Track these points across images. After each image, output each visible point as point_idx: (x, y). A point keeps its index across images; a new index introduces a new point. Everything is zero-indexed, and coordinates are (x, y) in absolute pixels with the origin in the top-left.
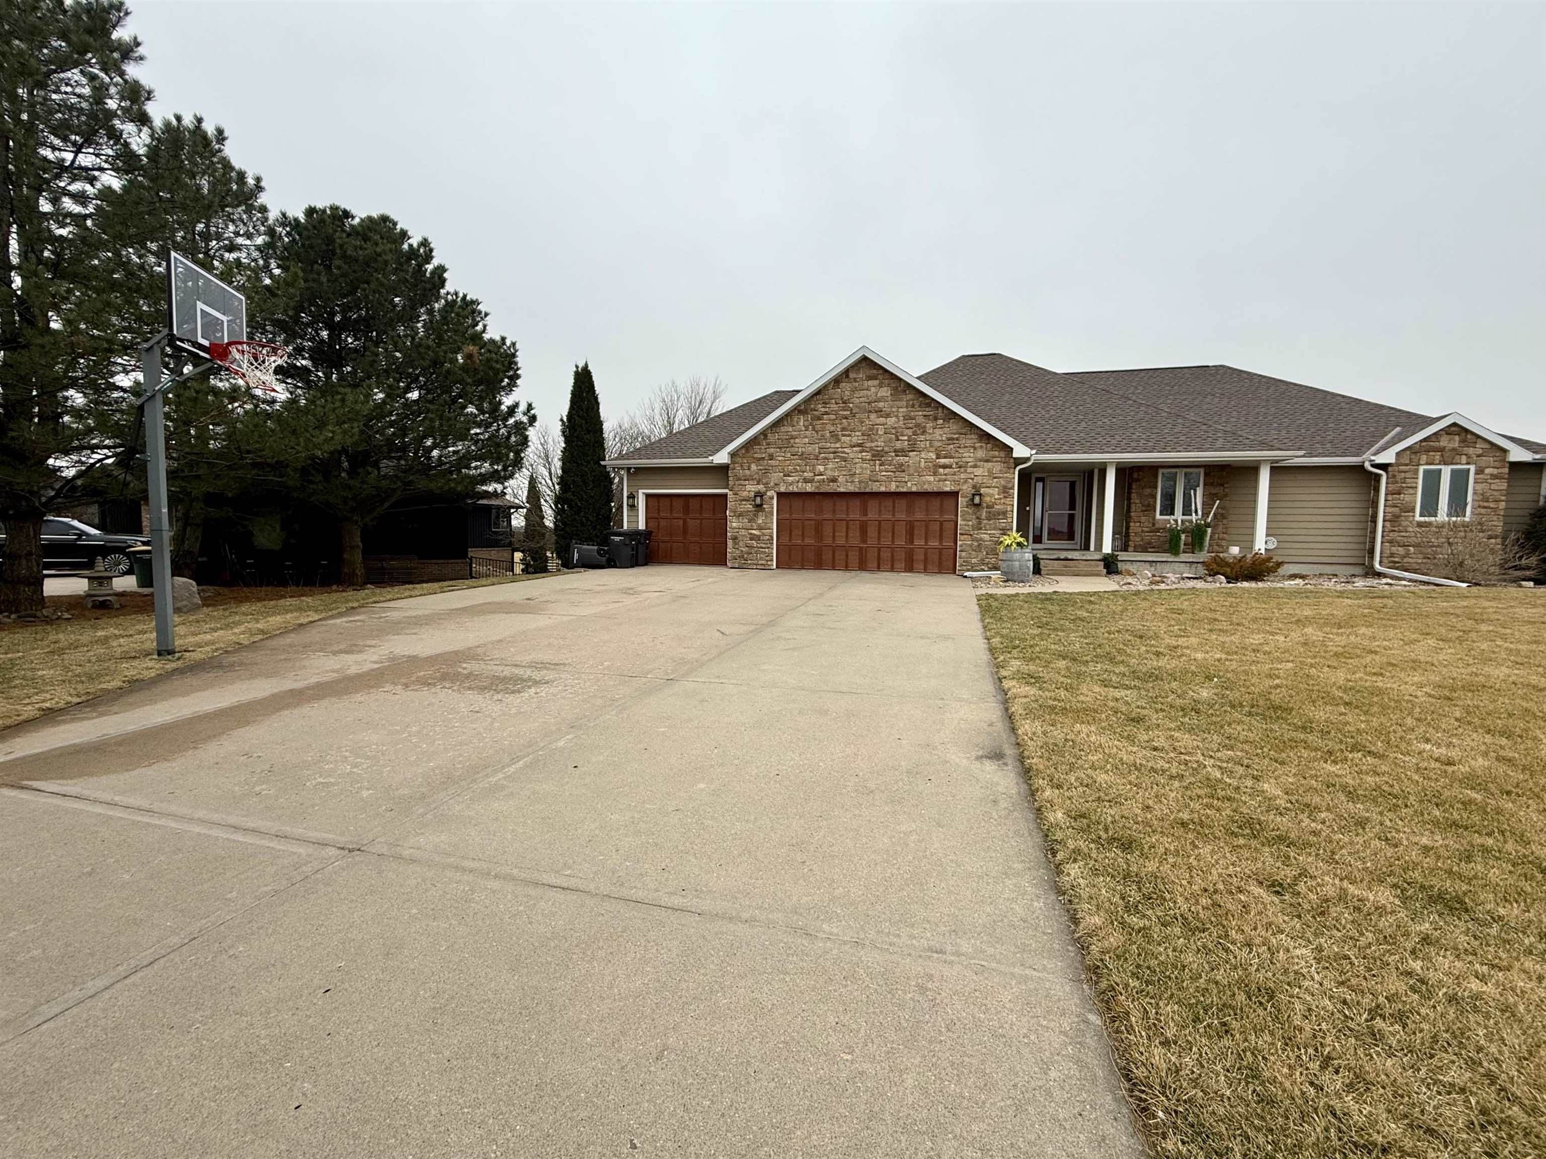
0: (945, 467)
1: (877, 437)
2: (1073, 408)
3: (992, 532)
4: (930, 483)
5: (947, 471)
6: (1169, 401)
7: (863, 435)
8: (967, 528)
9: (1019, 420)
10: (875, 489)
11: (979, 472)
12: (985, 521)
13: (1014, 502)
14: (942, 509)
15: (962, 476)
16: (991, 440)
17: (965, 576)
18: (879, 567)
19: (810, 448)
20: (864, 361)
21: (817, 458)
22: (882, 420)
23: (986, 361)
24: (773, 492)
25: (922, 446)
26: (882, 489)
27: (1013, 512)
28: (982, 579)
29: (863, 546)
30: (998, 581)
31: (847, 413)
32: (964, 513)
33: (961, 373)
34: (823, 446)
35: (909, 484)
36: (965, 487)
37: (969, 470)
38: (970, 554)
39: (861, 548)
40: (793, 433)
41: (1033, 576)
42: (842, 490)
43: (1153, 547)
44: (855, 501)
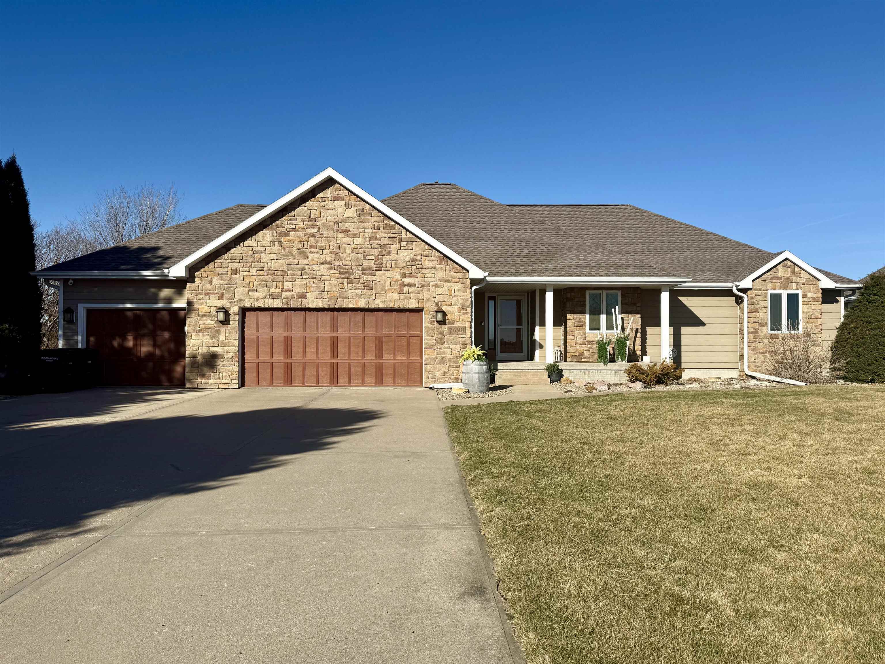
0: (409, 285)
1: (345, 256)
2: (516, 236)
3: (454, 346)
4: (396, 300)
5: (411, 289)
6: (591, 233)
7: (331, 253)
8: (431, 343)
9: (472, 245)
10: (345, 305)
11: (439, 291)
12: (447, 337)
13: (472, 319)
14: (409, 325)
15: (425, 294)
16: (450, 262)
17: (431, 388)
18: (350, 383)
19: (277, 264)
20: (330, 182)
21: (285, 274)
22: (348, 240)
23: (443, 190)
24: (237, 307)
25: (388, 266)
26: (351, 306)
27: (471, 328)
28: (446, 390)
29: (334, 361)
30: (461, 392)
31: (315, 231)
32: (428, 329)
33: (420, 200)
34: (291, 262)
35: (377, 302)
36: (429, 304)
37: (431, 289)
38: (435, 367)
39: (332, 364)
40: (259, 248)
41: (491, 386)
42: (311, 306)
43: (585, 358)
44: (326, 317)
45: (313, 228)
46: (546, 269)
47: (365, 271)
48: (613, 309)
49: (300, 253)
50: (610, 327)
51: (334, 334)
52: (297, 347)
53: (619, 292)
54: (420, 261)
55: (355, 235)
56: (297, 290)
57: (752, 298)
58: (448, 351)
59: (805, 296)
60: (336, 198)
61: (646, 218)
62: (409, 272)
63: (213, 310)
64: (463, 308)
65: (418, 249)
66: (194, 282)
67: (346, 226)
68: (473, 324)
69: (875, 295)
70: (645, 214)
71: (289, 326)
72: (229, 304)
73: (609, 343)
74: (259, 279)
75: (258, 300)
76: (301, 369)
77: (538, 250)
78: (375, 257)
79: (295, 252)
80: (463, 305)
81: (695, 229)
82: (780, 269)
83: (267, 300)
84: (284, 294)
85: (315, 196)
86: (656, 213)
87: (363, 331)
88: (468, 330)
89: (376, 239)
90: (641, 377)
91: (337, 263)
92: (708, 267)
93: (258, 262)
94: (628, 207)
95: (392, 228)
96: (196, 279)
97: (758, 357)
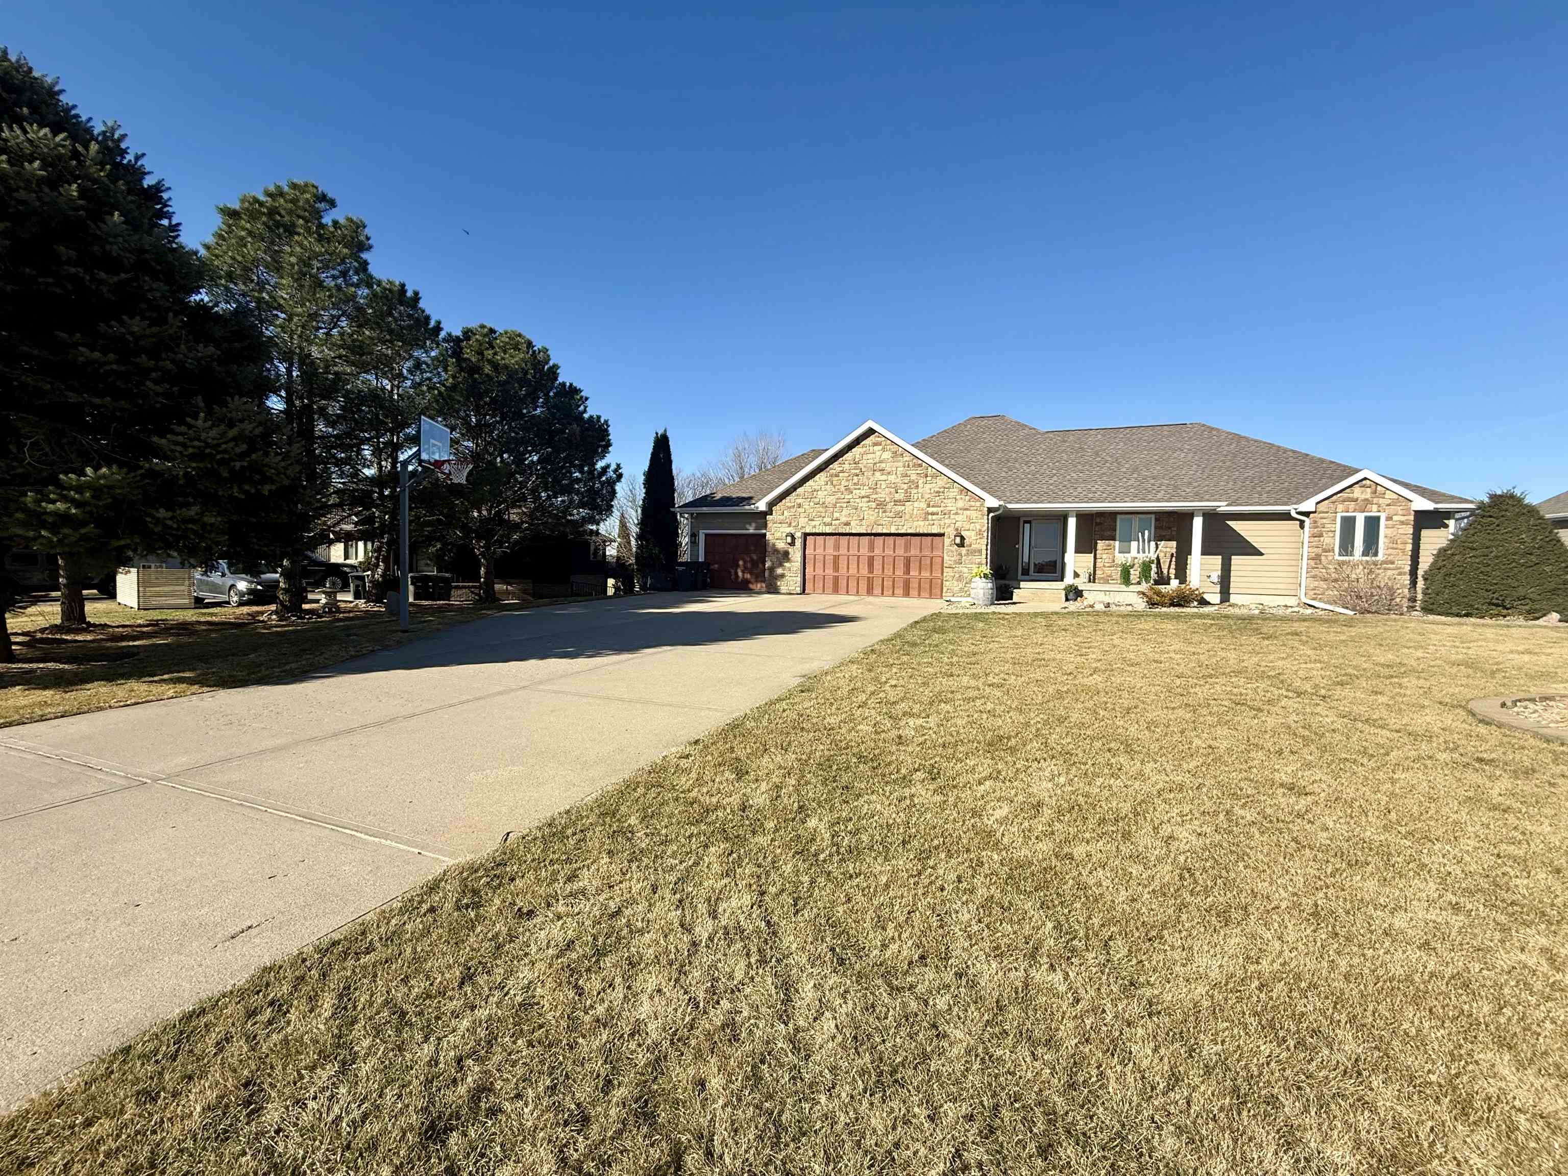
0: (933, 514)
1: (881, 491)
3: (970, 566)
4: (922, 527)
5: (934, 517)
7: (870, 488)
8: (951, 563)
10: (880, 531)
11: (959, 518)
12: (965, 557)
13: (987, 543)
14: (932, 548)
15: (946, 521)
16: (969, 494)
17: (947, 601)
19: (829, 499)
20: (871, 432)
21: (835, 506)
22: (884, 477)
23: (991, 422)
24: (801, 532)
25: (915, 497)
26: (885, 531)
27: (986, 550)
28: (957, 602)
29: (871, 576)
30: (969, 604)
31: (858, 471)
32: (948, 551)
33: (967, 434)
34: (839, 497)
35: (905, 527)
36: (949, 530)
37: (952, 517)
38: (953, 583)
40: (817, 487)
41: (998, 602)
42: (854, 531)
43: (1110, 580)
44: (865, 540)
45: (857, 469)
46: (1069, 496)
47: (897, 502)
48: (1141, 534)
49: (846, 490)
51: (871, 554)
52: (842, 563)
54: (943, 492)
55: (889, 473)
56: (844, 519)
57: (1315, 522)
58: (965, 570)
59: (1389, 518)
60: (875, 444)
61: (1214, 437)
62: (933, 503)
63: (784, 535)
64: (981, 533)
65: (941, 483)
66: (771, 514)
67: (882, 466)
68: (989, 547)
70: (1214, 432)
71: (837, 547)
72: (795, 530)
73: (1132, 566)
74: (816, 511)
75: (815, 527)
76: (845, 581)
78: (905, 490)
79: (843, 489)
80: (980, 530)
81: (1272, 445)
82: (1357, 489)
83: (821, 527)
84: (834, 522)
85: (858, 444)
86: (1229, 430)
87: (894, 552)
88: (984, 552)
89: (906, 475)
90: (1156, 599)
91: (874, 496)
92: (1268, 489)
93: (816, 497)
94: (1196, 425)
95: (920, 466)
96: (774, 512)
97: (1318, 584)
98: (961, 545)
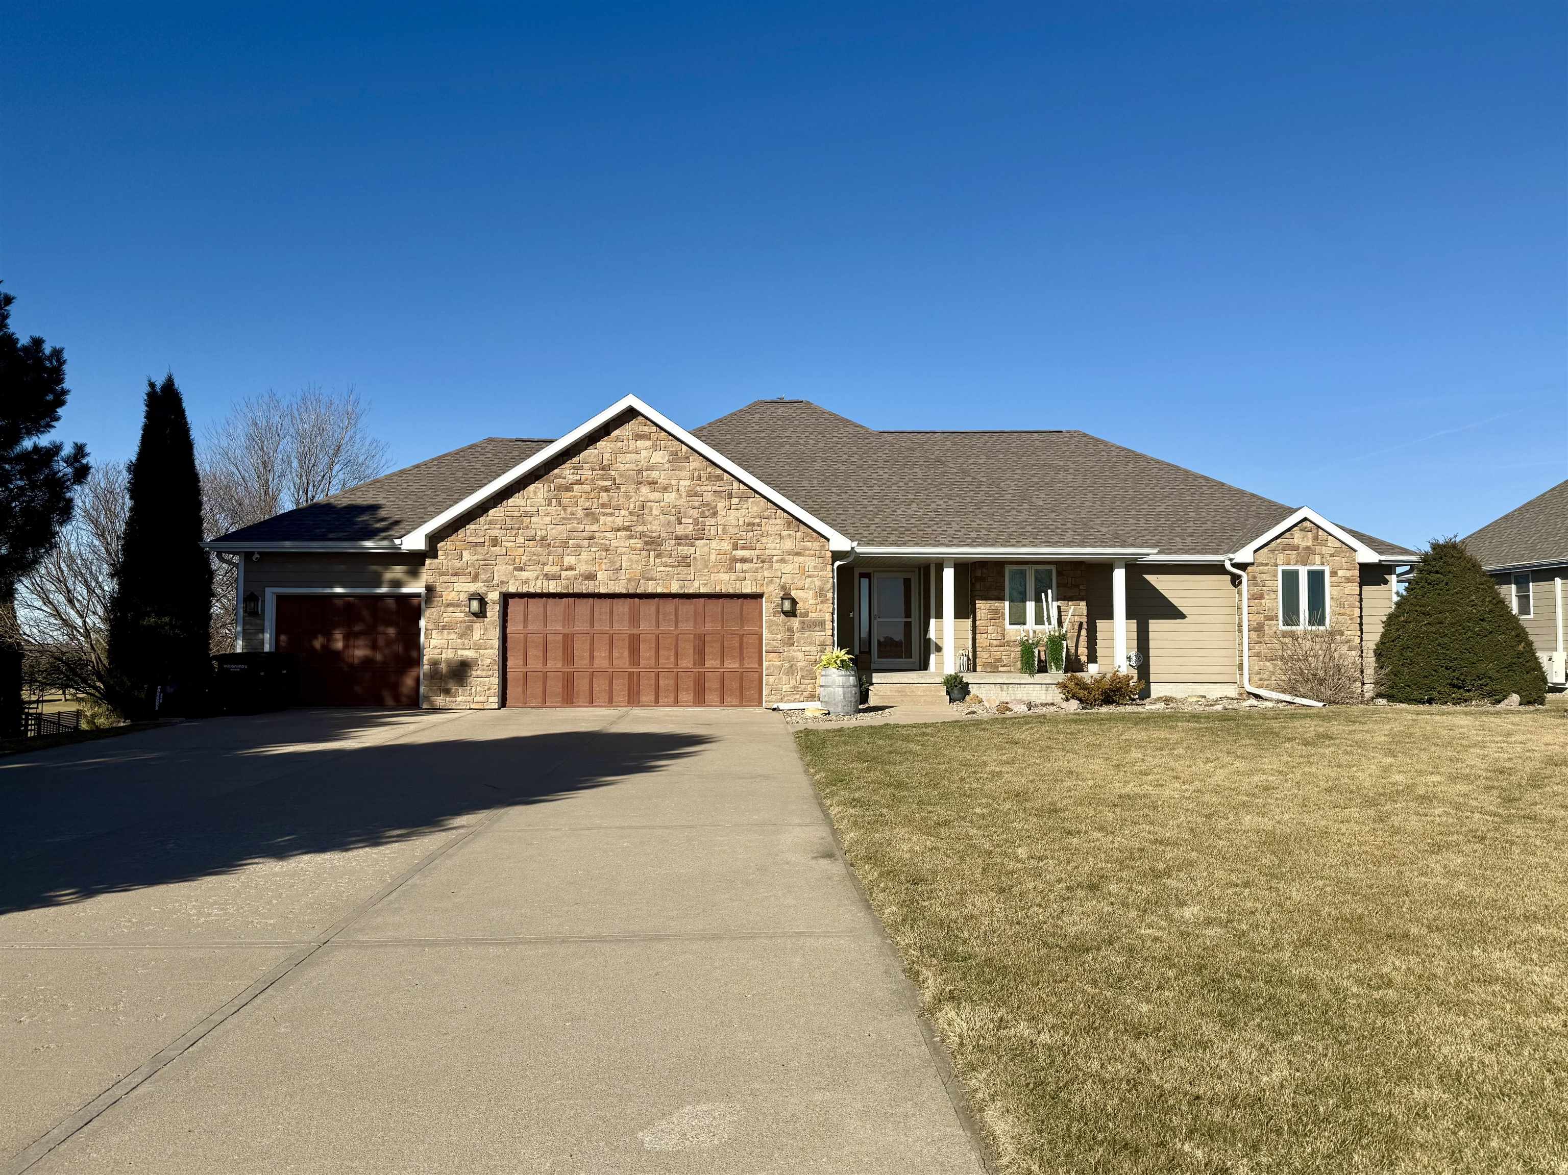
0: (743, 561)
1: (651, 519)
2: (901, 484)
3: (808, 648)
4: (725, 582)
5: (746, 566)
6: (1016, 477)
7: (631, 514)
8: (774, 643)
9: (834, 498)
10: (651, 590)
11: (787, 568)
12: (798, 635)
13: (833, 609)
14: (742, 619)
15: (766, 574)
16: (802, 527)
17: (774, 709)
18: (657, 701)
19: (554, 531)
20: (630, 414)
21: (565, 544)
22: (656, 496)
23: (790, 412)
24: (497, 593)
25: (712, 532)
26: (659, 590)
27: (833, 622)
28: (797, 712)
29: (635, 670)
30: (818, 714)
31: (608, 483)
32: (771, 624)
33: (757, 427)
34: (574, 528)
35: (696, 584)
36: (771, 588)
37: (775, 566)
38: (780, 679)
39: (631, 674)
40: (528, 509)
41: (861, 707)
42: (602, 591)
43: (1004, 666)
44: (622, 607)
45: (606, 479)
46: (943, 534)
47: (680, 540)
48: (1043, 595)
49: (587, 515)
50: (1039, 620)
51: (635, 631)
52: (581, 648)
53: (1054, 569)
54: (759, 525)
55: (665, 489)
56: (583, 568)
57: (1254, 578)
58: (800, 656)
59: (1334, 574)
60: (639, 437)
61: (1103, 453)
62: (742, 542)
63: (463, 597)
64: (821, 593)
65: (755, 509)
66: (436, 557)
67: (653, 476)
68: (835, 616)
69: (1437, 572)
70: (1101, 446)
71: (570, 619)
72: (485, 588)
73: (1037, 644)
74: (529, 552)
75: (526, 582)
76: (586, 681)
77: (933, 506)
78: (695, 519)
79: (580, 513)
80: (821, 589)
81: (1177, 469)
82: (1296, 532)
83: (539, 583)
84: (564, 574)
85: (608, 434)
86: (1118, 444)
87: (677, 626)
88: (829, 625)
89: (696, 494)
90: (1082, 693)
91: (640, 529)
92: (1190, 530)
93: (527, 528)
94: (1076, 435)
95: (719, 478)
96: (440, 553)
97: (1265, 666)
98: (792, 613)
